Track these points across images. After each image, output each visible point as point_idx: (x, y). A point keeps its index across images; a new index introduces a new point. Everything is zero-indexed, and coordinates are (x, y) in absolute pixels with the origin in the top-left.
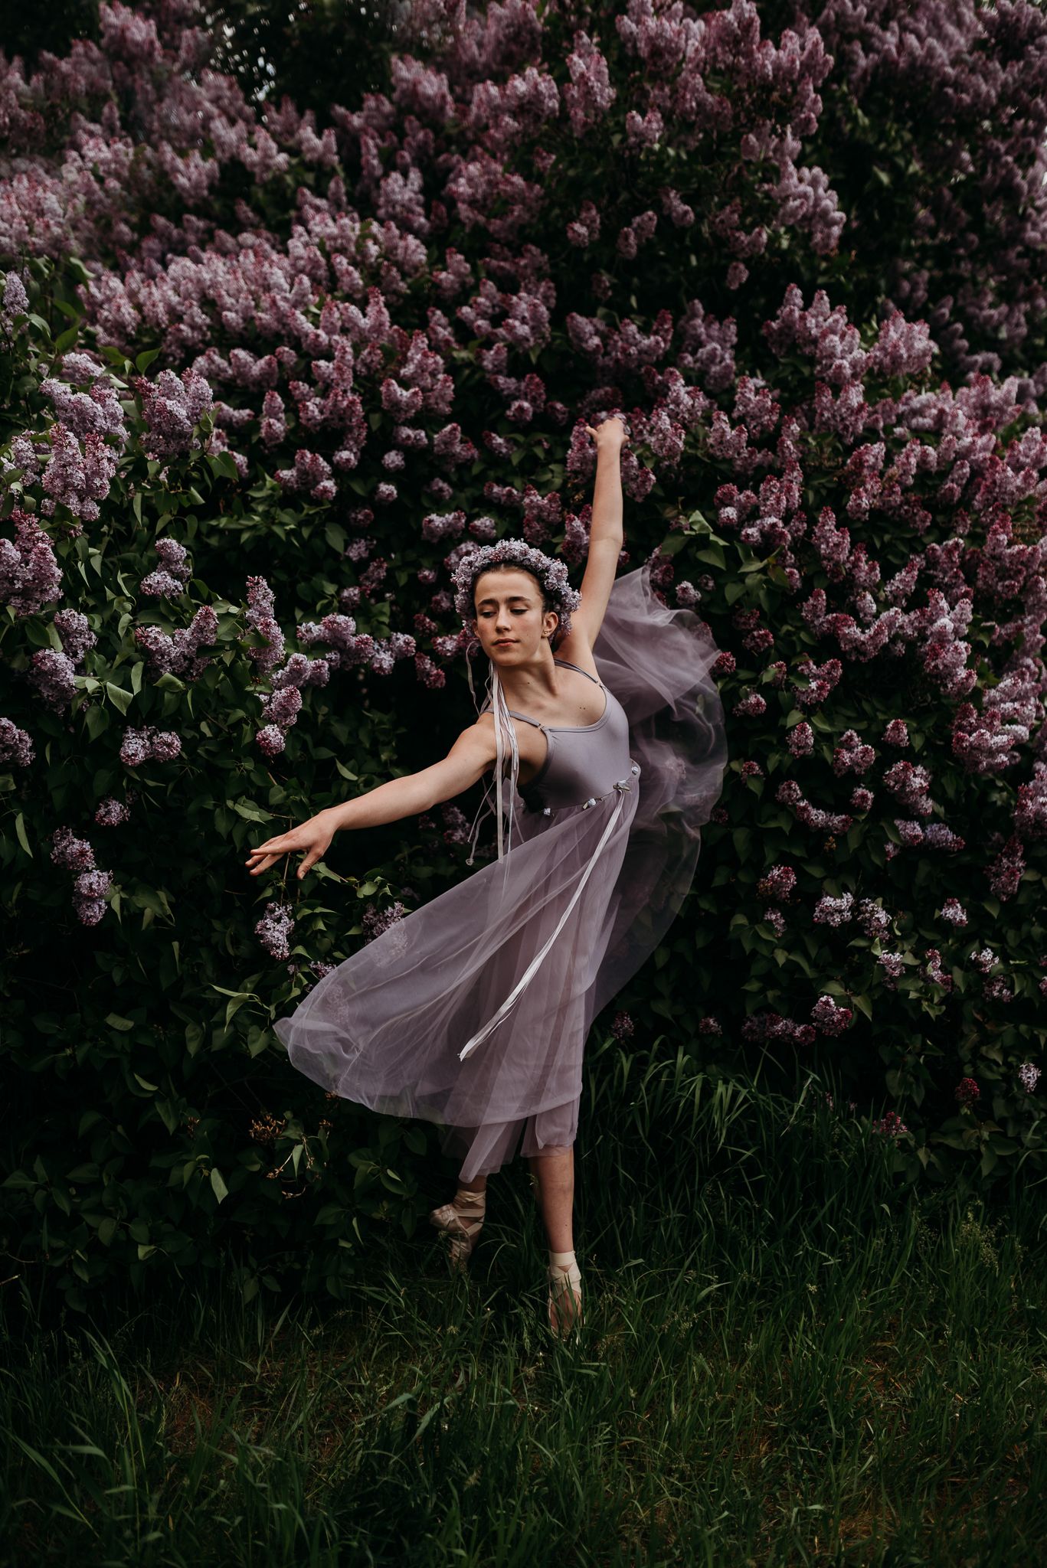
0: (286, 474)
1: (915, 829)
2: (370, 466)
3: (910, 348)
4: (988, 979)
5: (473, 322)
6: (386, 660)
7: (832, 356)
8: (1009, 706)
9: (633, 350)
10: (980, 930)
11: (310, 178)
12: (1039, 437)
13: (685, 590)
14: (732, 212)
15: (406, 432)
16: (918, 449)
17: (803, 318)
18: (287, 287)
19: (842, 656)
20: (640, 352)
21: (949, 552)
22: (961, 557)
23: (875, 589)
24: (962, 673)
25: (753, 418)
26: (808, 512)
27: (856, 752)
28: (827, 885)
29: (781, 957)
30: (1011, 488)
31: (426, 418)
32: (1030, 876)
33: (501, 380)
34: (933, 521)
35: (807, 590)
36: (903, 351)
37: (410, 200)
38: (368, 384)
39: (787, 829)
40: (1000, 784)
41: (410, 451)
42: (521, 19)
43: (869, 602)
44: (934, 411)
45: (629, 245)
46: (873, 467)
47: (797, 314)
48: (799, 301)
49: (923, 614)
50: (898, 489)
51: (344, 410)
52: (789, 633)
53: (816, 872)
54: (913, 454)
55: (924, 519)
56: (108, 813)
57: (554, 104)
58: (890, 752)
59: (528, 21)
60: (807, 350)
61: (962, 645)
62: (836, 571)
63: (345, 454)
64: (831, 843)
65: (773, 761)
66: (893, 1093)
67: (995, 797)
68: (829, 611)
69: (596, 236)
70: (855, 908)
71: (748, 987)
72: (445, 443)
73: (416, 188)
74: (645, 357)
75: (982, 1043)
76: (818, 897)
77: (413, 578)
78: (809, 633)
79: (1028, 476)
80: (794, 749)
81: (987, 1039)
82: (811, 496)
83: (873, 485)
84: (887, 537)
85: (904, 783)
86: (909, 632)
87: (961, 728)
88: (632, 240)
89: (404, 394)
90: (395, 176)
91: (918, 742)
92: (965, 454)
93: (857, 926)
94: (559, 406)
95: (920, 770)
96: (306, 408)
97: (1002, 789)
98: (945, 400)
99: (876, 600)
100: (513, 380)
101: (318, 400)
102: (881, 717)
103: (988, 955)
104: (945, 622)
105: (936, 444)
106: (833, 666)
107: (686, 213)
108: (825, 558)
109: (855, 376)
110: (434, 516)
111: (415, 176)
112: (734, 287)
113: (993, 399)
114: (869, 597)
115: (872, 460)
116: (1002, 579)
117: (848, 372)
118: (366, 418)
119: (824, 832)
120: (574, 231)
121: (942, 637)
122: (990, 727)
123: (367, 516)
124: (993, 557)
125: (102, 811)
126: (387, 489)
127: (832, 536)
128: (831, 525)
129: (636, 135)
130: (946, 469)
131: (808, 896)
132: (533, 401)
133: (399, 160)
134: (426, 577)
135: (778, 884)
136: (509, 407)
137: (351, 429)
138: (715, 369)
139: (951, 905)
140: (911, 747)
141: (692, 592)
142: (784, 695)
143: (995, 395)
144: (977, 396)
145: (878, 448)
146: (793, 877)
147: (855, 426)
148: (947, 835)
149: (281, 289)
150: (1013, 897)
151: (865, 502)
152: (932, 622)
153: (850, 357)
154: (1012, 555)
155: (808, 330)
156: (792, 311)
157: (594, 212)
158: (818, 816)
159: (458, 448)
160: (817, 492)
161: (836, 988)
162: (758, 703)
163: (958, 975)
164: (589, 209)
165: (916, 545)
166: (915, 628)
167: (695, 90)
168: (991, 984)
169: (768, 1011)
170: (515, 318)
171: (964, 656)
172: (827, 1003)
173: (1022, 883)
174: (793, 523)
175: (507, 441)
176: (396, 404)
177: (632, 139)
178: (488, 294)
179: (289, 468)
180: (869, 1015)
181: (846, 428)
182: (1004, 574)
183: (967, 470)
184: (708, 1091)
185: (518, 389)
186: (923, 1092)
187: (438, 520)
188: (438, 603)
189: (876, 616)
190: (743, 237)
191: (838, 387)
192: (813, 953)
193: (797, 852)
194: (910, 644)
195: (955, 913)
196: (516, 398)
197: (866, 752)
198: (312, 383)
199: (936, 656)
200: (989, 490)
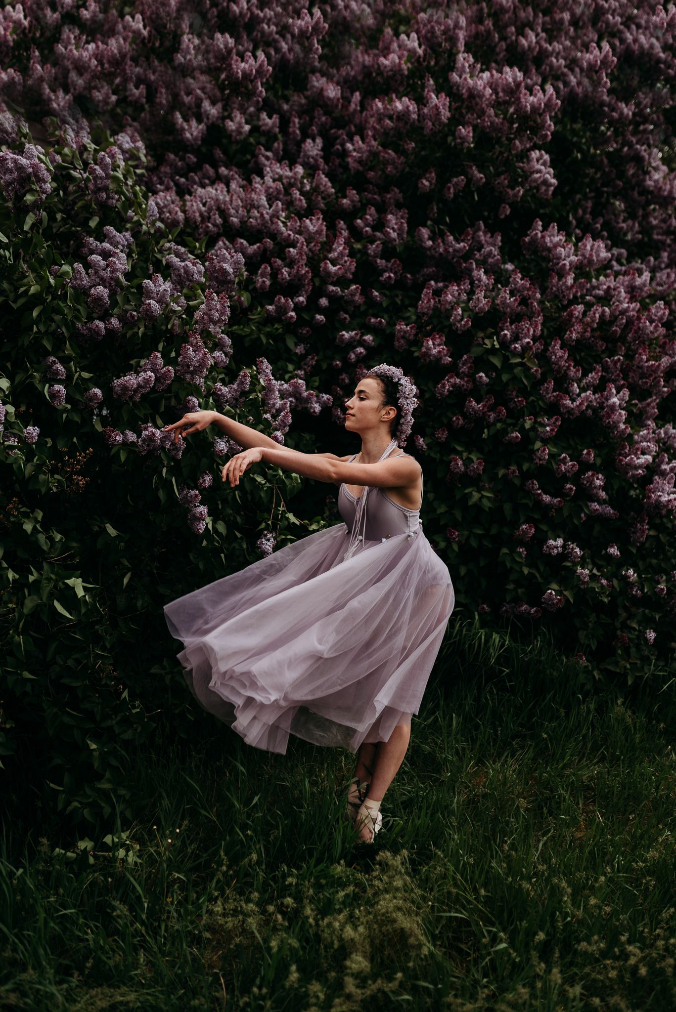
0: (270, 308)
1: (596, 506)
2: (312, 306)
3: (598, 256)
4: (631, 585)
5: (363, 228)
6: (317, 408)
7: (559, 258)
8: (645, 444)
9: (451, 250)
10: (627, 560)
11: (263, 140)
12: (662, 306)
13: (481, 377)
14: (505, 179)
15: (332, 288)
16: (600, 310)
17: (543, 237)
18: (268, 206)
19: (561, 414)
20: (455, 250)
21: (615, 363)
22: (621, 366)
23: (579, 381)
24: (622, 426)
25: (519, 291)
26: (544, 339)
27: (568, 465)
28: (550, 534)
29: (526, 571)
30: (648, 331)
31: (342, 282)
32: (652, 533)
33: (379, 261)
34: (606, 347)
35: (544, 379)
36: (595, 258)
37: (317, 155)
38: (314, 262)
39: (531, 505)
40: (636, 486)
41: (332, 297)
42: (397, 68)
43: (575, 388)
44: (605, 287)
45: (450, 193)
46: (577, 318)
47: (539, 235)
48: (540, 228)
49: (602, 395)
50: (589, 329)
51: (302, 275)
52: (533, 401)
53: (544, 527)
54: (598, 311)
55: (601, 345)
56: (204, 481)
57: (415, 116)
58: (585, 466)
59: (401, 70)
60: (544, 254)
61: (623, 412)
62: (559, 371)
63: (301, 299)
64: (553, 513)
65: (525, 467)
66: (582, 642)
67: (632, 493)
68: (554, 391)
69: (433, 187)
70: (564, 546)
71: (508, 587)
72: (352, 295)
73: (320, 148)
74: (457, 254)
75: (628, 618)
76: (545, 540)
77: (330, 366)
78: (543, 401)
79: (657, 326)
80: (537, 461)
81: (631, 616)
82: (545, 332)
83: (578, 327)
84: (583, 354)
85: (592, 482)
86: (595, 404)
87: (620, 454)
88: (452, 190)
89: (333, 269)
90: (309, 141)
91: (599, 461)
92: (624, 312)
93: (565, 555)
94: (409, 276)
95: (600, 476)
96: (282, 273)
97: (635, 489)
98: (610, 281)
99: (579, 387)
100: (384, 261)
101: (287, 269)
102: (580, 448)
103: (631, 572)
104: (615, 400)
105: (609, 306)
106: (557, 420)
107: (481, 178)
108: (553, 363)
109: (570, 269)
110: (344, 333)
111: (319, 141)
112: (503, 217)
113: (637, 283)
114: (576, 385)
115: (577, 314)
116: (641, 378)
117: (568, 267)
118: (312, 280)
119: (549, 507)
120: (422, 183)
121: (612, 408)
122: (636, 454)
123: (308, 331)
124: (638, 367)
125: (201, 480)
126: (320, 317)
127: (558, 352)
128: (558, 347)
129: (460, 138)
130: (614, 319)
131: (540, 540)
132: (395, 274)
133: (310, 131)
134: (337, 365)
135: (525, 532)
136: (382, 276)
137: (304, 286)
138: (490, 260)
139: (612, 547)
140: (594, 464)
141: (485, 378)
142: (532, 434)
143: (639, 281)
144: (629, 281)
145: (581, 308)
146: (533, 530)
147: (568, 295)
148: (609, 510)
149: (265, 208)
150: (643, 544)
151: (574, 336)
152: (607, 399)
153: (568, 259)
154: (648, 367)
155: (546, 244)
156: (537, 234)
157: (433, 174)
158: (547, 498)
159: (357, 298)
160: (548, 329)
161: (555, 586)
162: (517, 437)
163: (615, 582)
164: (431, 173)
165: (598, 359)
166: (598, 403)
167: (489, 116)
168: (632, 589)
169: (517, 601)
170: (388, 227)
171: (624, 417)
172: (551, 593)
173: (648, 536)
174: (537, 344)
175: (380, 294)
176: (328, 273)
177: (459, 141)
178: (371, 214)
179: (271, 305)
180: (572, 601)
181: (564, 296)
182: (643, 376)
183: (624, 321)
184: (488, 637)
185: (386, 266)
186: (596, 643)
187: (346, 335)
188: (343, 380)
189: (579, 395)
190: (510, 192)
191: (561, 274)
192: (542, 569)
193: (536, 516)
194: (595, 410)
195: (614, 551)
196: (385, 271)
197: (573, 465)
198: (283, 260)
199: (609, 417)
200: (636, 332)
